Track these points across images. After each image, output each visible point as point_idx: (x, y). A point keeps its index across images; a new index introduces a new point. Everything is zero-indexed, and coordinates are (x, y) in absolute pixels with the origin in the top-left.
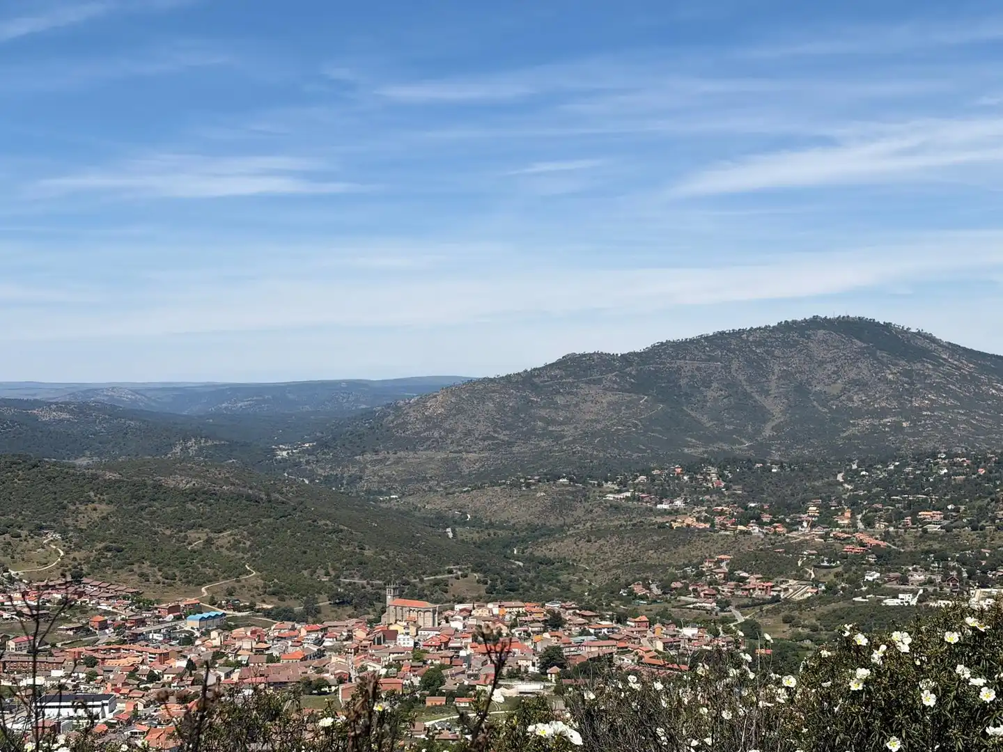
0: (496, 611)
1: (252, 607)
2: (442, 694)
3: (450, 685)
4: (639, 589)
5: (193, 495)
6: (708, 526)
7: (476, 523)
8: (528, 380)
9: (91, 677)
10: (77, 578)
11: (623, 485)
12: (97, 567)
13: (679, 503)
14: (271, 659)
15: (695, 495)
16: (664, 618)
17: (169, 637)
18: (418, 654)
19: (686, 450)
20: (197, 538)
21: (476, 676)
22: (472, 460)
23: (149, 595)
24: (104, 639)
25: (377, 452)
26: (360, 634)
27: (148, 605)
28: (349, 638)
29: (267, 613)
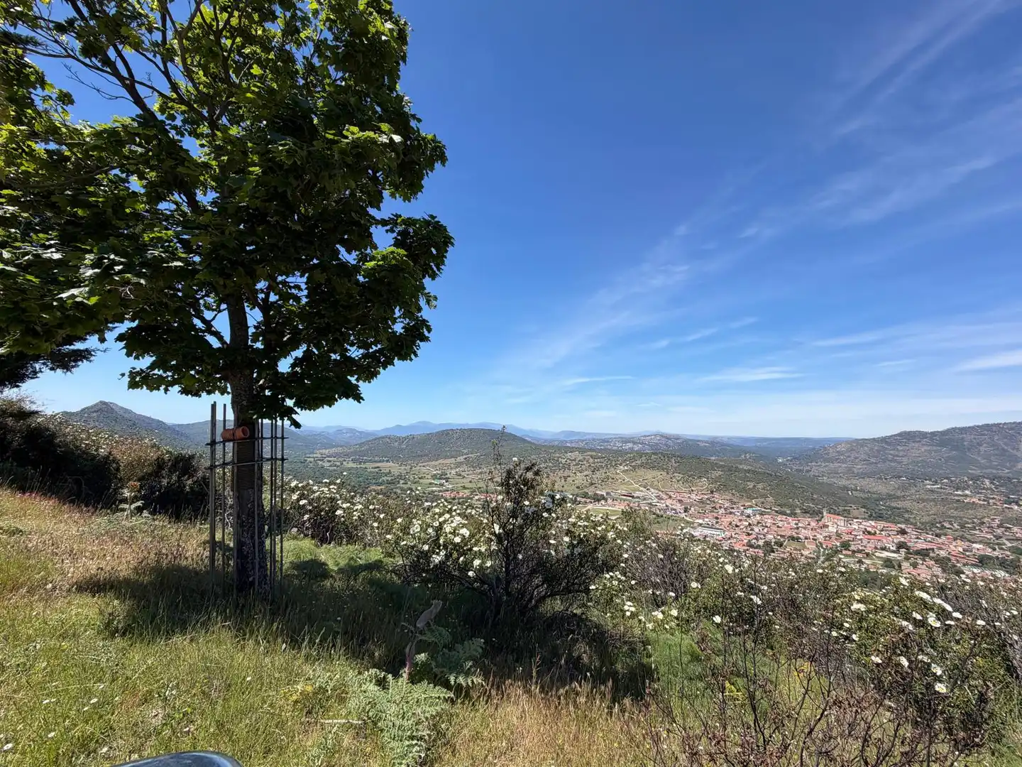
0: (873, 524)
1: (771, 509)
2: (849, 550)
3: (852, 548)
4: (947, 525)
5: (749, 471)
6: (986, 503)
7: (861, 490)
8: (884, 440)
9: (717, 523)
10: (712, 492)
11: (936, 482)
12: (718, 490)
13: (967, 492)
14: (778, 527)
15: (977, 490)
16: (962, 538)
17: (742, 514)
18: (838, 535)
19: (970, 471)
20: (751, 485)
21: (865, 547)
22: (859, 468)
23: (735, 500)
24: (721, 512)
25: (817, 463)
26: (813, 524)
27: (735, 503)
28: (809, 525)
29: (777, 512)
